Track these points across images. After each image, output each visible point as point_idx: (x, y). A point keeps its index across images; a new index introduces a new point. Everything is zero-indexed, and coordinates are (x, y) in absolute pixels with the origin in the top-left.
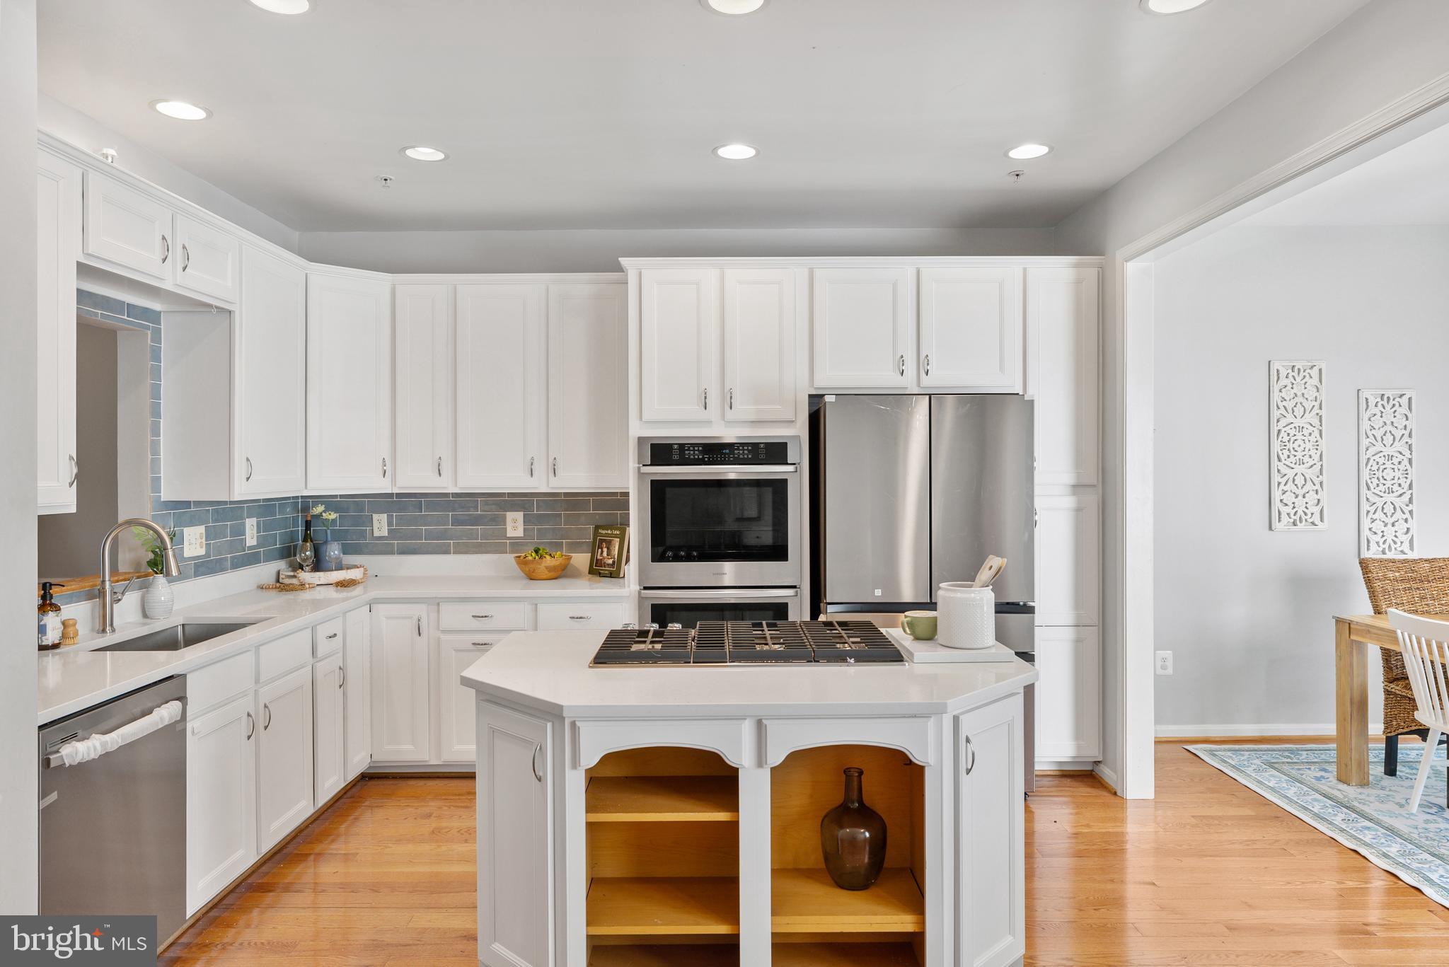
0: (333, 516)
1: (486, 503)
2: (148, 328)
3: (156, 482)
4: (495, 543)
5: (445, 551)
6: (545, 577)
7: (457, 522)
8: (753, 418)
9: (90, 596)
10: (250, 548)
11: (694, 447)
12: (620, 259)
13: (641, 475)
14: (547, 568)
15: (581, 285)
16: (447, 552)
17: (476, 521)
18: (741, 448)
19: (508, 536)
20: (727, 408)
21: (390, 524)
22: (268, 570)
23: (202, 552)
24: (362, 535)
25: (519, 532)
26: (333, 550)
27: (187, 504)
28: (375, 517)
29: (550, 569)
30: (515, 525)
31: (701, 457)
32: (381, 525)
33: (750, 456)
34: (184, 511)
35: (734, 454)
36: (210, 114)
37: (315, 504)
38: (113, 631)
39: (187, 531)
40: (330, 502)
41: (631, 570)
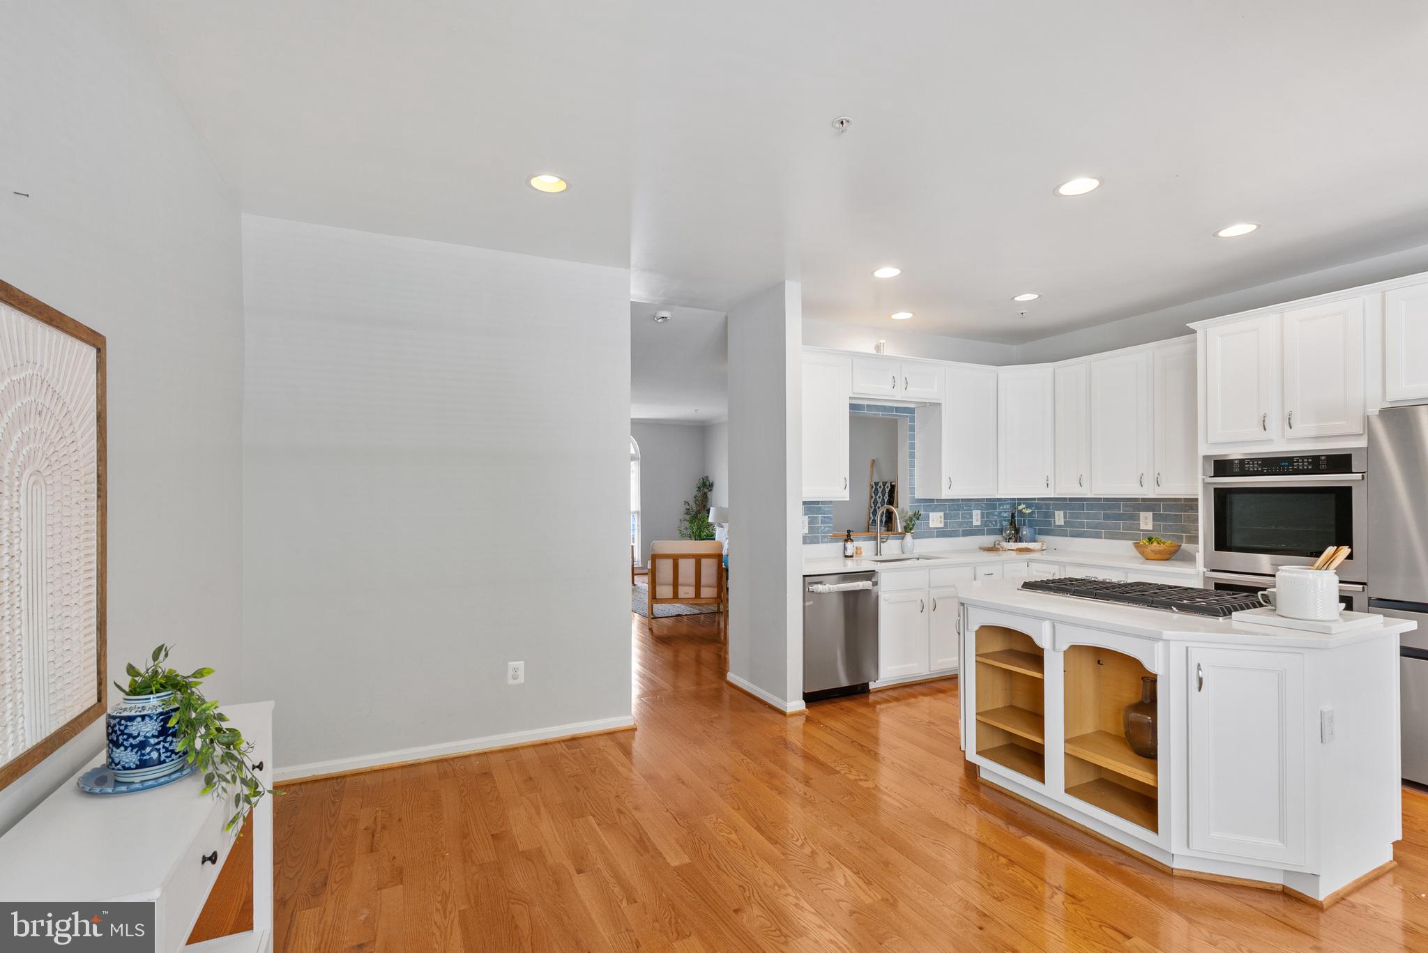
0: (1029, 511)
1: (1126, 506)
2: (908, 416)
3: (912, 489)
4: (1130, 532)
5: (1098, 536)
6: (1153, 558)
7: (1107, 517)
8: (1314, 434)
9: (870, 539)
10: (976, 526)
11: (1253, 462)
12: (1187, 325)
13: (1206, 485)
14: (1152, 551)
15: (1176, 346)
16: (1100, 537)
17: (1118, 517)
18: (1300, 460)
19: (1141, 528)
20: (1287, 426)
21: (1065, 517)
22: (988, 540)
23: (942, 525)
24: (1050, 524)
25: (1150, 527)
26: (1025, 531)
27: (932, 501)
28: (1057, 513)
29: (1155, 552)
30: (1146, 521)
31: (1260, 469)
32: (1059, 518)
33: (1310, 467)
34: (933, 504)
35: (1293, 465)
36: (914, 314)
37: (1019, 504)
38: (881, 555)
39: (931, 514)
40: (1028, 502)
41: (1200, 557)
